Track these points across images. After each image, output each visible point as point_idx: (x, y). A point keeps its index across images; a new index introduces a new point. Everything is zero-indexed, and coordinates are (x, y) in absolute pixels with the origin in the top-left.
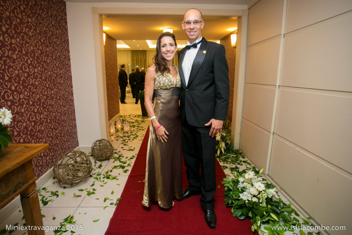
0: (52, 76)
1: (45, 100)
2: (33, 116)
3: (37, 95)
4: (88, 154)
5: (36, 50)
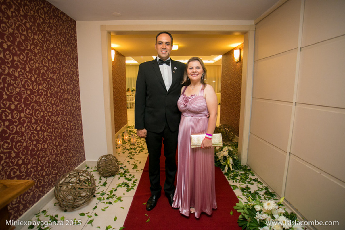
0: (59, 93)
1: (50, 117)
2: (35, 135)
3: (41, 112)
4: (95, 168)
5: (41, 67)
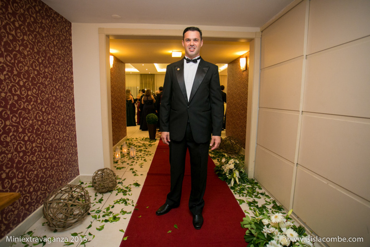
0: (51, 100)
1: (40, 126)
2: (22, 145)
3: (29, 120)
4: (90, 183)
5: (31, 71)
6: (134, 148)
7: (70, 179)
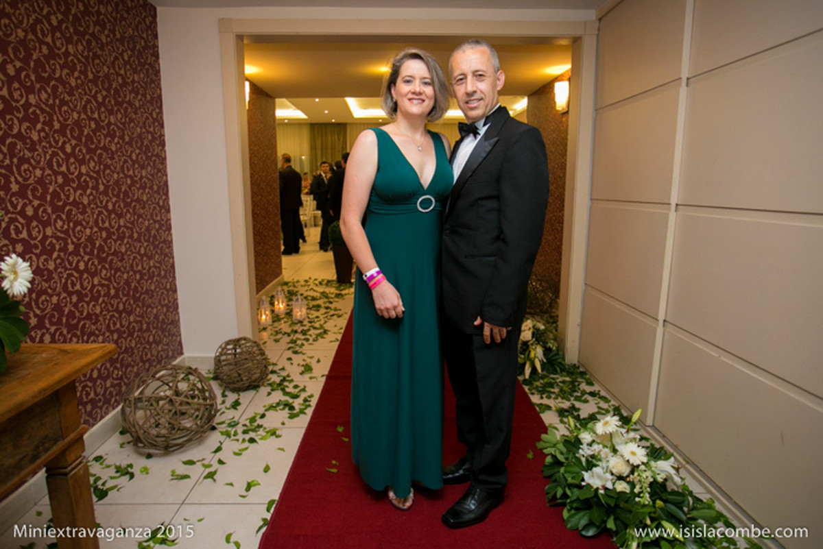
0: (123, 184)
1: (105, 241)
2: (75, 280)
3: (85, 228)
4: (207, 373)
5: (84, 122)
6: (302, 300)
7: (165, 362)
